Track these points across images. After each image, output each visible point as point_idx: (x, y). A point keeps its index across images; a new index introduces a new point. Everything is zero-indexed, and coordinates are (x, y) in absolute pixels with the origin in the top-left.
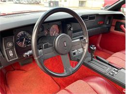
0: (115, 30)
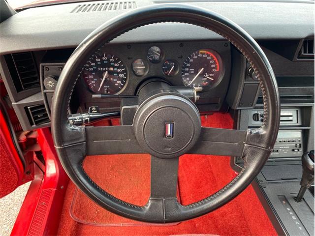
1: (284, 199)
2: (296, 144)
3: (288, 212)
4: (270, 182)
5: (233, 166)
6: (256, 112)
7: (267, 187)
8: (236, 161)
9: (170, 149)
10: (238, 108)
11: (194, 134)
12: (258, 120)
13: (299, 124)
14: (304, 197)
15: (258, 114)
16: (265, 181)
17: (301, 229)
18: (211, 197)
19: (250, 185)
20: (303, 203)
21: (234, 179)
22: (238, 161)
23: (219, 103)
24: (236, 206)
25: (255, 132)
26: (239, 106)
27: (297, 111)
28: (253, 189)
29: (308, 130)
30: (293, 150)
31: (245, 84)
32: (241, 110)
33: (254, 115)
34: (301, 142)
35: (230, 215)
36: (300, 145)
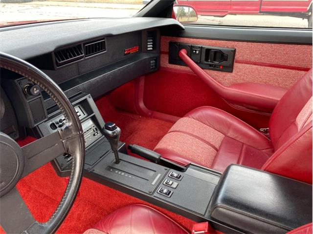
0: (170, 63)
1: (110, 168)
2: (94, 130)
3: (117, 173)
4: (95, 164)
5: (60, 174)
6: (51, 123)
7: (95, 170)
8: (61, 169)
9: (3, 183)
10: (35, 125)
11: (18, 156)
12: (56, 128)
13: (86, 115)
14: (120, 158)
15: (53, 124)
16: (91, 167)
17: (130, 176)
18: (64, 197)
19: (83, 177)
20: (121, 162)
21: (68, 182)
22: (62, 168)
23: (15, 130)
24: (83, 203)
25: (64, 128)
26: (36, 122)
27: (79, 107)
28: (87, 179)
29: (94, 115)
30: (94, 135)
31: (29, 102)
32: (37, 126)
33: (51, 125)
34: (95, 127)
35: (84, 213)
36: (96, 128)
